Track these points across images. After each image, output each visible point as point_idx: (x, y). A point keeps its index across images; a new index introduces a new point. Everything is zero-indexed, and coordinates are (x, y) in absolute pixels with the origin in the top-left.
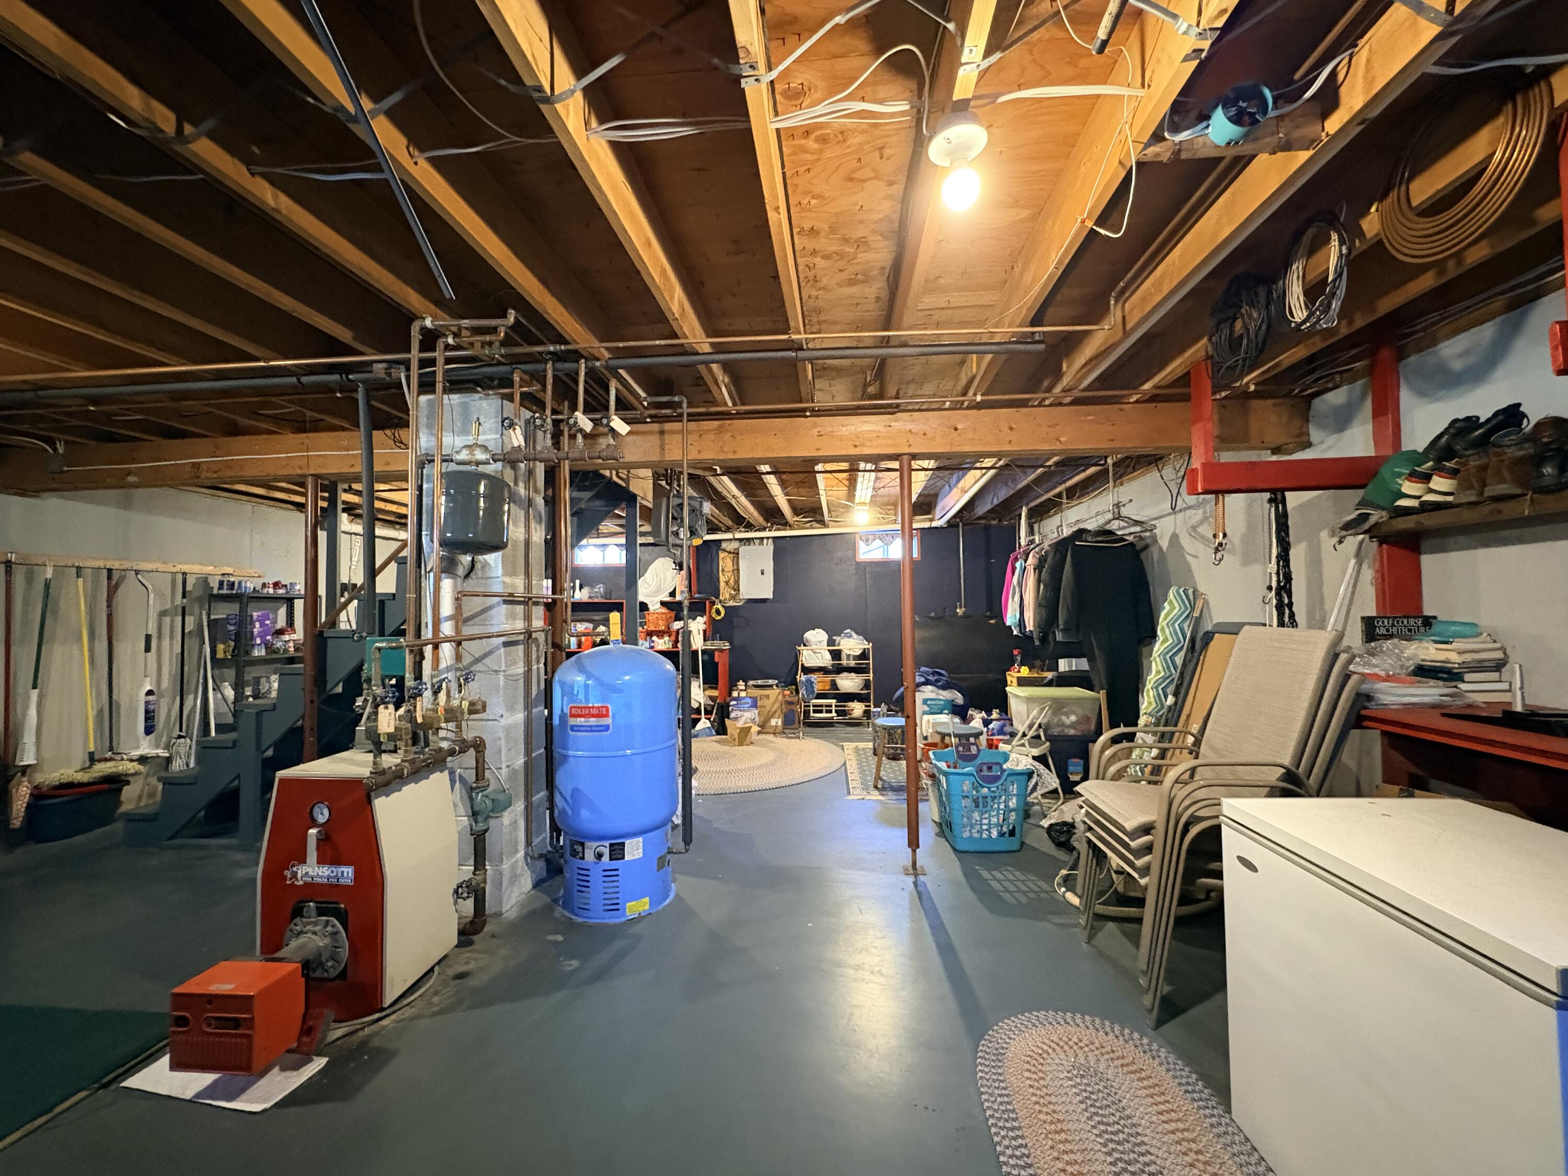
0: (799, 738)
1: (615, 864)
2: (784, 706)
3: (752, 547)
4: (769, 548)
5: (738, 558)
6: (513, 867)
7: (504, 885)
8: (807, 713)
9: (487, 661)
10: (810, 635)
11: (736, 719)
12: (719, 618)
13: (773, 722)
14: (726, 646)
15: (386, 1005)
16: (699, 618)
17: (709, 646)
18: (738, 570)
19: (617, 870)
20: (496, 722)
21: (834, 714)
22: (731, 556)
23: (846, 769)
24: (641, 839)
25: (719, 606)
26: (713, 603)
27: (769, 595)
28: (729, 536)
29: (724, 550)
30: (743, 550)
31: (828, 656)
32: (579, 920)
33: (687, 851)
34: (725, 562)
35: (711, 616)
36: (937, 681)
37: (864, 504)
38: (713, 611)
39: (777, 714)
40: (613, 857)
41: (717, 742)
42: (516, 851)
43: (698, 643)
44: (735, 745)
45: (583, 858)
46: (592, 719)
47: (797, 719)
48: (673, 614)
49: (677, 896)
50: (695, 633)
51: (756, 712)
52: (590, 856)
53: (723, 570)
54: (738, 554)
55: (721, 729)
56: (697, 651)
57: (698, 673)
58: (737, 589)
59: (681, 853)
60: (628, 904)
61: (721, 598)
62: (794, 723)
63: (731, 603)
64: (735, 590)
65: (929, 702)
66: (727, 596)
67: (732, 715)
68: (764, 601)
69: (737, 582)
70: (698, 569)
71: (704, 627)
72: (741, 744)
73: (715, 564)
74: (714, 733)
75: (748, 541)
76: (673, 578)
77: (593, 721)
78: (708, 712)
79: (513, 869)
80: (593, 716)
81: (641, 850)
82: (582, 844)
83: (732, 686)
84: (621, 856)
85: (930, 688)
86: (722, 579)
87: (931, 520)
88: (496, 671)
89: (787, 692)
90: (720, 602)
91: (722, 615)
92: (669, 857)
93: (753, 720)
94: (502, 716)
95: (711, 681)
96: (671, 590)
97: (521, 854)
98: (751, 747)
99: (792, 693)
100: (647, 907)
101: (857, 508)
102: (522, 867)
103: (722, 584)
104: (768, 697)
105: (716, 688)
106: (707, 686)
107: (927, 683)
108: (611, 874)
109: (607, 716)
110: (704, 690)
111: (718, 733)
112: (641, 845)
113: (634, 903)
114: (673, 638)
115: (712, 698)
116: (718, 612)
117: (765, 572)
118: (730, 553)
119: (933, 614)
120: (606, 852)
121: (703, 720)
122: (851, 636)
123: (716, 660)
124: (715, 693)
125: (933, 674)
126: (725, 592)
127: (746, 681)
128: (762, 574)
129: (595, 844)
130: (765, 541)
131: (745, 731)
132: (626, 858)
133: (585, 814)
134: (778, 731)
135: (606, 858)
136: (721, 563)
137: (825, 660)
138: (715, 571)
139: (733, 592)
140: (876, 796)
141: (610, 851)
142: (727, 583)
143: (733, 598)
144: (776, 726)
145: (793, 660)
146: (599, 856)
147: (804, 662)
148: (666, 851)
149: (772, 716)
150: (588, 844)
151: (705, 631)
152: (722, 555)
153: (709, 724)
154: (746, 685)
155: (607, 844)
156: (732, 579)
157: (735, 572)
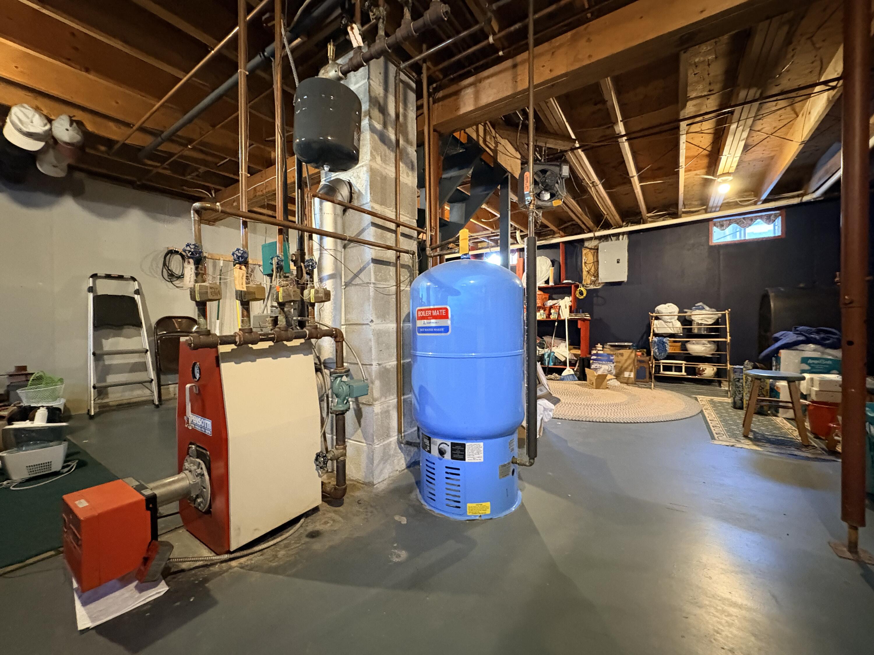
0: (651, 388)
1: (456, 463)
2: (636, 363)
3: (610, 242)
4: (624, 241)
5: (597, 252)
6: (386, 447)
7: (376, 462)
8: (658, 370)
9: (362, 276)
10: (661, 308)
11: (596, 369)
12: (582, 297)
13: (626, 374)
14: (588, 317)
15: (233, 547)
16: (566, 298)
17: (574, 317)
18: (598, 261)
19: (459, 469)
20: (368, 326)
21: (684, 373)
22: (592, 251)
23: (704, 417)
24: (482, 444)
25: (582, 289)
26: (577, 287)
27: (624, 278)
28: (591, 235)
29: (587, 248)
30: (602, 245)
31: (678, 324)
32: (428, 507)
33: (531, 464)
34: (587, 257)
35: (575, 296)
36: (824, 339)
37: (728, 174)
38: (577, 292)
39: (630, 368)
40: (454, 456)
41: (578, 385)
42: (388, 436)
43: (565, 315)
44: (593, 388)
45: (430, 452)
46: (433, 321)
47: (648, 374)
48: (547, 296)
49: (522, 506)
50: (563, 307)
51: (613, 365)
52: (435, 451)
53: (585, 263)
54: (598, 249)
55: (582, 376)
56: (564, 321)
57: (565, 338)
58: (597, 275)
59: (525, 465)
60: (469, 505)
61: (584, 282)
62: (645, 377)
63: (592, 287)
64: (595, 277)
65: (810, 361)
66: (589, 282)
67: (593, 366)
68: (619, 283)
69: (597, 270)
70: (566, 264)
71: (570, 304)
72: (598, 387)
73: (579, 258)
74: (576, 379)
75: (606, 238)
76: (548, 270)
77: (433, 323)
78: (572, 365)
79: (385, 449)
80: (435, 317)
81: (482, 455)
82: (429, 439)
83: (592, 346)
84: (462, 457)
85: (812, 346)
86: (585, 269)
87: (802, 195)
88: (368, 283)
89: (640, 353)
90: (583, 286)
91: (585, 295)
92: (512, 467)
93: (610, 372)
94: (372, 321)
95: (574, 343)
96: (546, 279)
97: (394, 438)
98: (607, 390)
99: (643, 354)
100: (488, 512)
101: (719, 180)
102: (395, 449)
103: (585, 273)
104: (622, 355)
105: (579, 349)
106: (572, 347)
107: (808, 341)
108: (452, 472)
109: (446, 317)
110: (570, 350)
111: (579, 379)
112: (482, 449)
113: (474, 505)
114: (547, 312)
115: (575, 355)
116: (581, 293)
117: (621, 261)
118: (591, 249)
119: (802, 285)
120: (448, 449)
121: (568, 368)
122: (703, 308)
123: (579, 327)
124: (578, 352)
125: (818, 332)
126: (587, 279)
127: (603, 344)
128: (618, 262)
129: (439, 441)
130: (621, 237)
131: (602, 378)
132: (467, 460)
133: (429, 411)
134: (630, 381)
135: (448, 456)
136: (584, 258)
137: (677, 327)
138: (579, 263)
139: (593, 278)
140: (748, 445)
141: (452, 450)
142: (588, 272)
143: (594, 283)
144: (629, 378)
145: (644, 329)
146: (442, 453)
147: (655, 329)
148: (510, 460)
149: (626, 369)
150: (433, 440)
151: (571, 307)
152: (584, 252)
153: (572, 372)
154: (603, 348)
155: (449, 442)
156: (593, 269)
157: (596, 263)
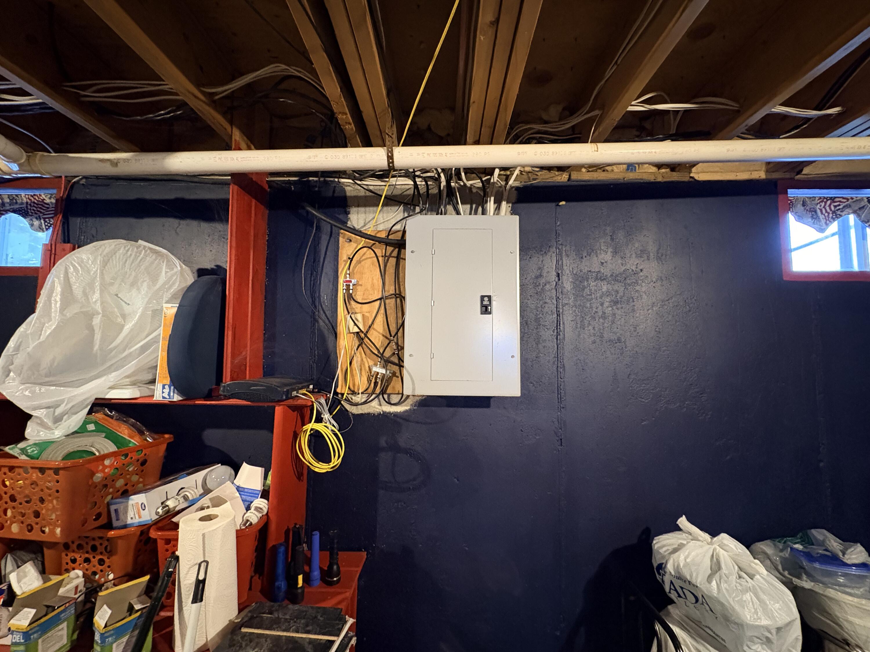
5: (400, 259)
12: (321, 468)
18: (400, 296)
38: (303, 442)
53: (349, 297)
61: (335, 390)
66: (361, 383)
86: (346, 325)
91: (336, 461)
138: (324, 297)
142: (360, 339)
152: (346, 249)
156: (380, 325)
157: (391, 303)
